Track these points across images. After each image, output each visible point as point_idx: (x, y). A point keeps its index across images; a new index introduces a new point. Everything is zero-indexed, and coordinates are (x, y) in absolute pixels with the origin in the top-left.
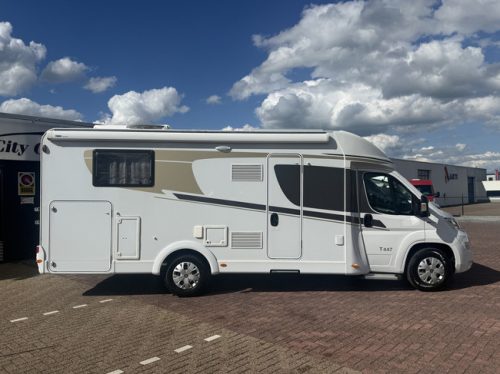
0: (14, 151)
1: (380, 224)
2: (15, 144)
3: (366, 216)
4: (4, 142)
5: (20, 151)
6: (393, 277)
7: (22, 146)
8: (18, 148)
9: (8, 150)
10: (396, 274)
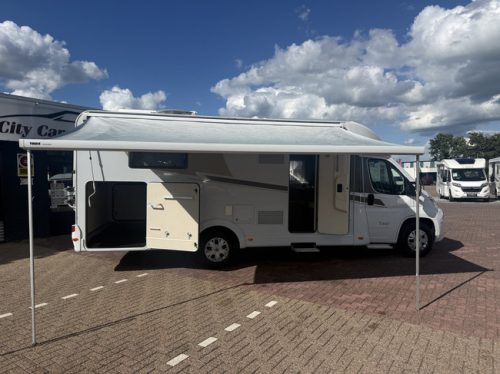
0: (18, 132)
1: (380, 203)
2: (19, 126)
3: (369, 196)
4: (8, 123)
5: (24, 133)
6: (388, 247)
7: (26, 128)
8: (22, 129)
9: (12, 132)
10: (391, 244)
